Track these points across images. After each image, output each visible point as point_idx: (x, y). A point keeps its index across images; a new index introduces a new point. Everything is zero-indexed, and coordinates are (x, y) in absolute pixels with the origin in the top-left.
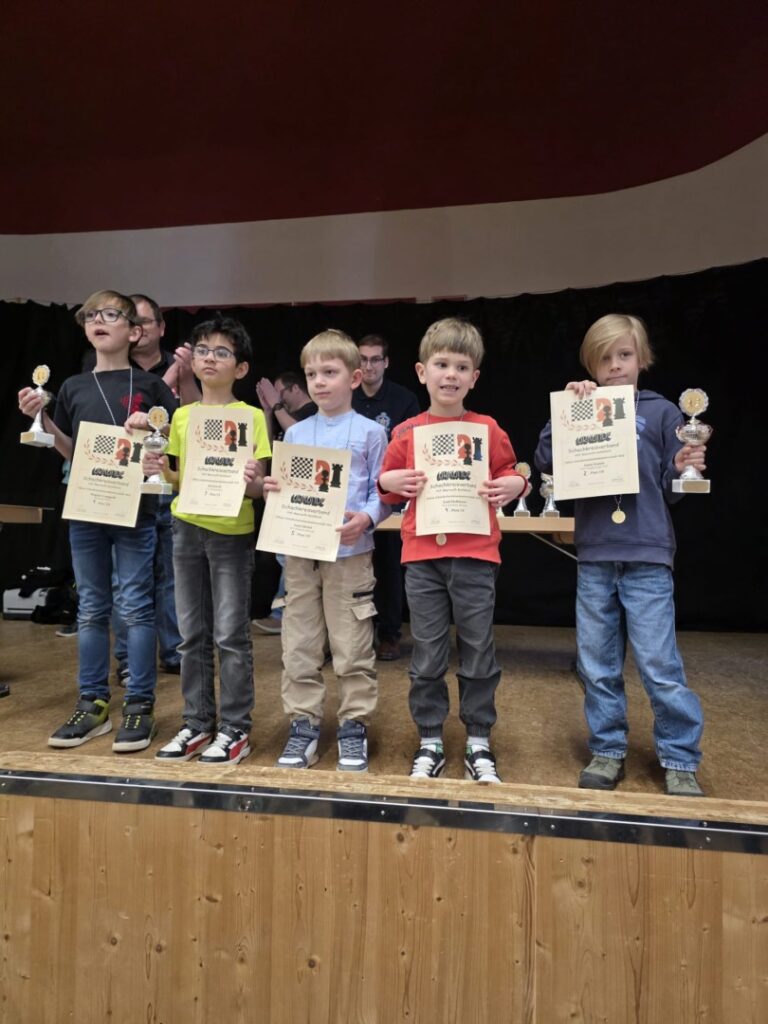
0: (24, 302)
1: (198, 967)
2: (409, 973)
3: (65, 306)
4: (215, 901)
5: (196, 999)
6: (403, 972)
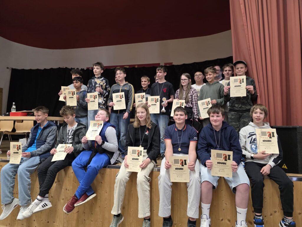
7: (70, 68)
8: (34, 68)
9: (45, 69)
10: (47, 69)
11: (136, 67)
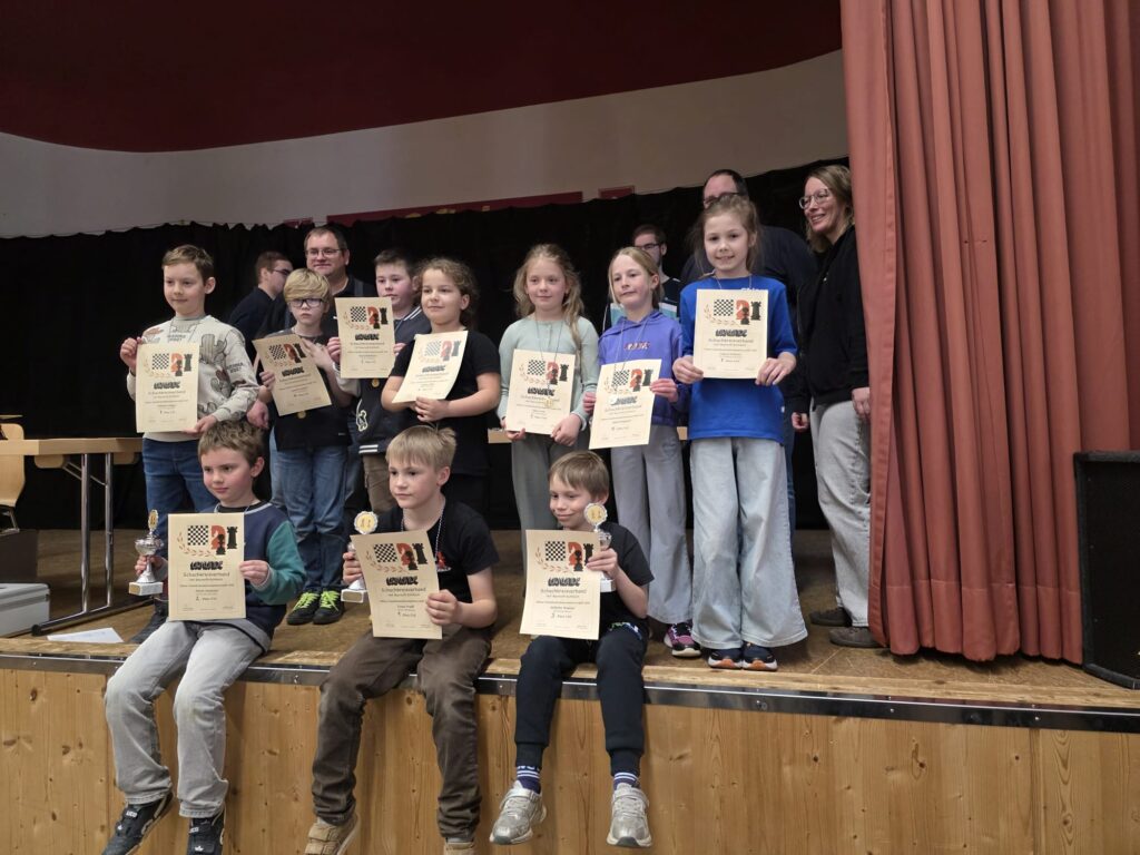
0: (187, 223)
1: (264, 806)
2: (418, 806)
3: (226, 225)
4: (275, 754)
5: (264, 831)
6: (413, 805)
7: (211, 225)
8: (65, 229)
9: (109, 233)
10: (117, 233)
11: (486, 209)
